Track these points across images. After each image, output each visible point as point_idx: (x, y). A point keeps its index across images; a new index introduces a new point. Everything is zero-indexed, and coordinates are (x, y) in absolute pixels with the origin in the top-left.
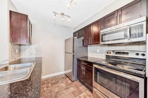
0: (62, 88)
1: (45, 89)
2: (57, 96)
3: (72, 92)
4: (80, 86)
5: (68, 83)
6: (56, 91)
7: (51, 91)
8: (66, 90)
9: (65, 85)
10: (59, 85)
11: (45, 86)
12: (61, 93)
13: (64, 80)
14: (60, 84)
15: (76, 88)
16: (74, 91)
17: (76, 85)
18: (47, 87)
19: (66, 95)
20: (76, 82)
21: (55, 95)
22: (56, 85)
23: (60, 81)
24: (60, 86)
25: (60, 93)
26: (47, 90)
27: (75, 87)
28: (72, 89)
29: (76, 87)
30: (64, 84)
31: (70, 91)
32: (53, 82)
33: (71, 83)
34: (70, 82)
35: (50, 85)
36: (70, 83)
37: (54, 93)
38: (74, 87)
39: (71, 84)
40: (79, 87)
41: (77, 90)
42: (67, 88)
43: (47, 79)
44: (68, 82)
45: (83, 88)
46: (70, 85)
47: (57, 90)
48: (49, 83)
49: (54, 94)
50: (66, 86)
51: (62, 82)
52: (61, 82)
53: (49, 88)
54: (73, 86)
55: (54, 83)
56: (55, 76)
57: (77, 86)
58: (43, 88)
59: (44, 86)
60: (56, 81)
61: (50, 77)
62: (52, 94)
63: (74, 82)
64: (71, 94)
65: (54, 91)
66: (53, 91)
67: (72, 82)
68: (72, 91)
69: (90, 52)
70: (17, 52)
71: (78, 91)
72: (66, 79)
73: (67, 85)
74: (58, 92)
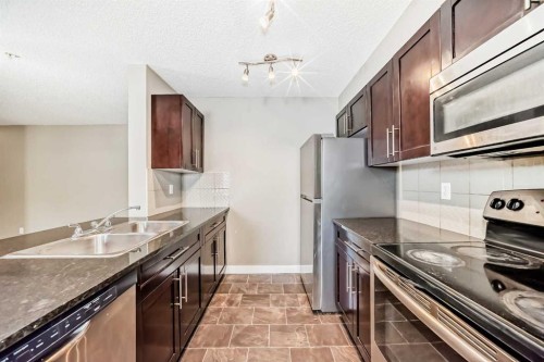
0: (269, 321)
1: (223, 305)
2: (242, 342)
3: (293, 351)
4: (338, 343)
5: (295, 310)
6: (246, 325)
7: (232, 319)
8: (277, 335)
9: (280, 315)
10: (265, 308)
11: (227, 296)
12: (259, 336)
13: (288, 298)
14: (268, 305)
15: (318, 344)
16: (305, 352)
17: (321, 333)
18: (230, 303)
19: (269, 351)
20: (328, 316)
21: (239, 335)
22: (253, 306)
23: (273, 297)
24: (265, 312)
25: (254, 336)
26: (226, 310)
27: (314, 337)
28: (298, 340)
29: (319, 339)
30: (281, 311)
31: (288, 343)
32: (251, 292)
33: (308, 317)
34: (304, 309)
35: (240, 297)
36: (305, 313)
37: (237, 327)
38: (309, 335)
39: (304, 318)
40: (330, 344)
41: (315, 350)
42: (283, 330)
43: (241, 278)
44: (299, 308)
45: (346, 355)
46: (299, 321)
47: (249, 321)
48: (239, 291)
49: (238, 332)
50: (283, 320)
51: (276, 303)
52: (274, 299)
53: (233, 307)
54: (308, 329)
55: (254, 296)
56: (266, 276)
57: (322, 338)
58: (220, 300)
59: (224, 298)
60: (262, 292)
61: (251, 276)
62: (231, 328)
63: (319, 317)
64: (287, 357)
65: (241, 321)
66: (237, 320)
67: (311, 314)
68: (298, 346)
69: (405, 198)
70: (171, 192)
71: (318, 355)
72: (296, 297)
73: (289, 318)
74: (249, 329)
